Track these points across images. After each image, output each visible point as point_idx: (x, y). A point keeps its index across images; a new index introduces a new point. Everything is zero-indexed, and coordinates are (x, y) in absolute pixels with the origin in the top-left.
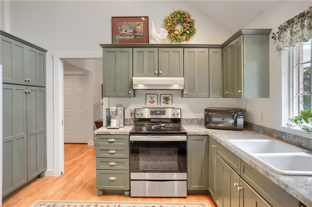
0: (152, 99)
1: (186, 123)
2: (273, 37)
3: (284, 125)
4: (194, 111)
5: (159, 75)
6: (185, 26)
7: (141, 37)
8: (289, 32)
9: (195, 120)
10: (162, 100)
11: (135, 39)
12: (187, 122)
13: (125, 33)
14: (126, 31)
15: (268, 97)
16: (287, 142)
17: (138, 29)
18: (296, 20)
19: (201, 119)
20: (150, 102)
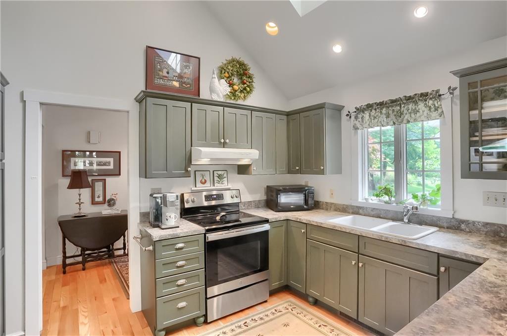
0: (203, 177)
1: (244, 208)
2: (347, 115)
3: (360, 200)
4: (251, 191)
5: (224, 145)
6: (245, 81)
7: (189, 86)
8: (368, 114)
9: (253, 203)
10: (216, 178)
11: (181, 87)
12: (244, 206)
13: (167, 75)
14: (168, 73)
15: (341, 173)
16: (364, 215)
17: (185, 73)
18: (375, 106)
19: (259, 201)
20: (201, 182)
